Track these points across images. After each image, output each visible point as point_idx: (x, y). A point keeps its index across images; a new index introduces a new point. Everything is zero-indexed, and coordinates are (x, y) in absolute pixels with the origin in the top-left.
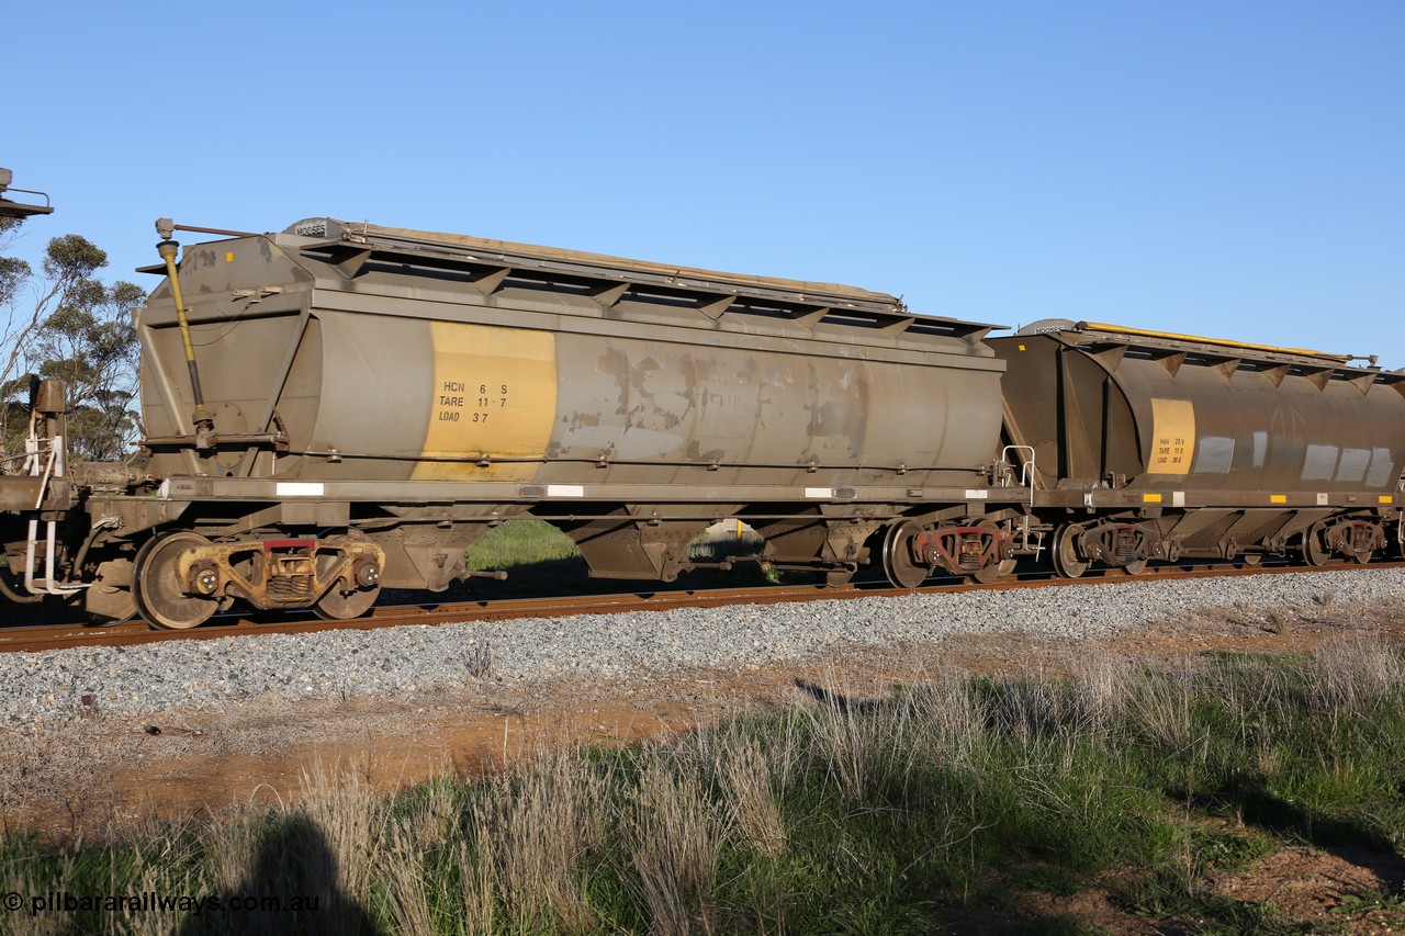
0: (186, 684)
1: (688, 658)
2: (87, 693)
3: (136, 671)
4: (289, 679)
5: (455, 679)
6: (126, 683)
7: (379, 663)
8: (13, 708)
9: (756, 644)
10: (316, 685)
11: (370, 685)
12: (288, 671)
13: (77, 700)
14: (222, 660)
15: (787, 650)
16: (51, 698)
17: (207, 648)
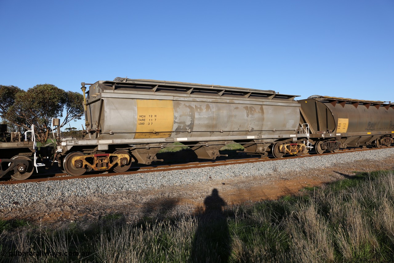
0: (226, 174)
1: (311, 167)
2: (210, 176)
3: (217, 172)
4: (243, 173)
5: (271, 172)
6: (216, 174)
7: (257, 169)
8: (199, 179)
9: (322, 163)
10: (248, 174)
11: (257, 173)
12: (242, 172)
13: (208, 177)
14: (231, 169)
15: (328, 165)
16: (204, 177)
17: (228, 167)
